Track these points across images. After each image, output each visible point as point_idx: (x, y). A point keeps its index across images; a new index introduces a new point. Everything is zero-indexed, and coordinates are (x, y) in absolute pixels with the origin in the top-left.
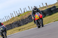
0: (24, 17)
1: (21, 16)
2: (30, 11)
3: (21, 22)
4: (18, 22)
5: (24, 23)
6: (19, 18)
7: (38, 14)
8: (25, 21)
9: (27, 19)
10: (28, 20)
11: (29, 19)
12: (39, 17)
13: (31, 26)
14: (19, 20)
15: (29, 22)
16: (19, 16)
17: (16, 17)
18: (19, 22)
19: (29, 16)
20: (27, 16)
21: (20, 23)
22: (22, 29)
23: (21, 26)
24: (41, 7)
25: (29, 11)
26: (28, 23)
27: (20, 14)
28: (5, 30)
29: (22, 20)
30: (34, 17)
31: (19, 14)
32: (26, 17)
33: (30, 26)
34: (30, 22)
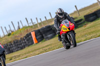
0: (19, 36)
1: (13, 34)
2: (29, 26)
3: (14, 45)
4: (7, 45)
5: (18, 48)
6: (10, 39)
7: (66, 23)
8: (20, 43)
9: (24, 40)
10: (25, 42)
11: (27, 40)
12: (69, 29)
13: (31, 53)
14: (10, 42)
15: (26, 45)
16: (9, 35)
17: (5, 36)
18: (10, 45)
19: (27, 34)
20: (24, 35)
21: (11, 48)
22: (15, 57)
23: (13, 52)
24: (48, 19)
25: (27, 27)
26: (25, 47)
27: (12, 32)
28: (3, 54)
29: (14, 43)
30: (58, 28)
31: (10, 32)
32: (22, 37)
33: (29, 52)
34: (29, 46)
